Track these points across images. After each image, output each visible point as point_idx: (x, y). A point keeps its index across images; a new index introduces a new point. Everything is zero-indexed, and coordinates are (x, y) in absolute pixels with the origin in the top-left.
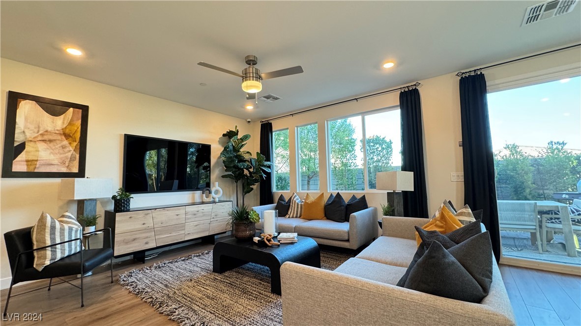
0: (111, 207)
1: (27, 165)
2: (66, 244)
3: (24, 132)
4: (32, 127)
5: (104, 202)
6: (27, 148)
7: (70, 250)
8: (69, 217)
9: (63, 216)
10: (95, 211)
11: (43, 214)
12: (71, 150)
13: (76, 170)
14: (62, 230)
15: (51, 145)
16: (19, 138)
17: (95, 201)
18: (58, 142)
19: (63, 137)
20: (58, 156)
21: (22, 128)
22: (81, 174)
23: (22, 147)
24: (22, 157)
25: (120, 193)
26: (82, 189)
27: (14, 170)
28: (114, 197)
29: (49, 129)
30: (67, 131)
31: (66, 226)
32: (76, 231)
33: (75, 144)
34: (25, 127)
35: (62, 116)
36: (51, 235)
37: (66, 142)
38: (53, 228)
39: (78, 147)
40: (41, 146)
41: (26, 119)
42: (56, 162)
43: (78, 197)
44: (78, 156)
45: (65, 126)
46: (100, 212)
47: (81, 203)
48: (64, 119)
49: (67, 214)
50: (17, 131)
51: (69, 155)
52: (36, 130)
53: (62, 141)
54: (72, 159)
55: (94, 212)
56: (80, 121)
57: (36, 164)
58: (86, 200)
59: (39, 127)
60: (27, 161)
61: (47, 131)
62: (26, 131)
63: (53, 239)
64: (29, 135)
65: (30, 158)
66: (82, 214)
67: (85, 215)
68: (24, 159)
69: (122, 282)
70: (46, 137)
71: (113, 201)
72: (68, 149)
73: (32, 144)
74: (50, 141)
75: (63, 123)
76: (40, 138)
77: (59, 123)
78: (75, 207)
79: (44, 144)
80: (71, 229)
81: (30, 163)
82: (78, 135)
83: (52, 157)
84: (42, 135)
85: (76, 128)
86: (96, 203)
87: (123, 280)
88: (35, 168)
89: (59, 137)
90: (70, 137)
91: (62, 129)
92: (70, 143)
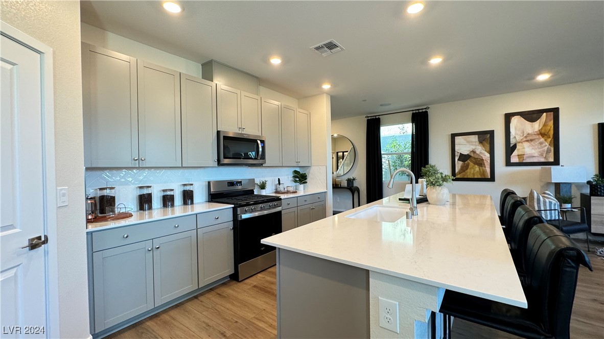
0: (587, 191)
1: (519, 158)
2: (548, 212)
3: (515, 137)
4: (519, 133)
5: (579, 186)
6: (518, 147)
7: (551, 216)
8: (549, 195)
9: (545, 193)
10: (571, 193)
11: (531, 190)
12: (547, 145)
13: (552, 160)
14: (545, 202)
15: (532, 143)
16: (513, 141)
17: (570, 185)
18: (536, 140)
19: (540, 136)
20: (538, 150)
21: (514, 134)
22: (556, 162)
23: (515, 147)
24: (515, 153)
25: (596, 179)
26: (558, 174)
27: (512, 162)
28: (589, 182)
29: (530, 132)
30: (543, 131)
31: (547, 200)
32: (555, 205)
33: (549, 140)
34: (516, 134)
35: (538, 121)
36: (538, 204)
37: (542, 140)
38: (539, 200)
39: (553, 142)
40: (526, 144)
41: (516, 129)
42: (536, 155)
43: (555, 180)
44: (552, 149)
45: (541, 128)
46: (576, 193)
47: (557, 185)
48: (540, 123)
49: (547, 192)
50: (511, 137)
51: (546, 148)
52: (522, 135)
53: (539, 139)
54: (548, 151)
55: (569, 193)
56: (552, 122)
57: (524, 157)
58: (562, 183)
59: (523, 132)
60: (518, 155)
61: (528, 134)
62: (516, 136)
63: (539, 207)
64: (518, 138)
65: (520, 153)
66: (559, 193)
67: (561, 194)
68: (517, 154)
69: (599, 254)
70: (528, 138)
71: (589, 186)
72: (544, 145)
73: (520, 144)
74: (531, 140)
75: (539, 125)
76: (524, 140)
77: (537, 126)
78: (553, 188)
79: (527, 143)
80: (550, 203)
81: (520, 157)
82: (552, 132)
83: (533, 151)
84: (526, 137)
85: (549, 128)
86: (571, 186)
87: (600, 253)
88: (523, 160)
89: (537, 137)
90: (546, 135)
91: (539, 130)
92: (546, 140)
